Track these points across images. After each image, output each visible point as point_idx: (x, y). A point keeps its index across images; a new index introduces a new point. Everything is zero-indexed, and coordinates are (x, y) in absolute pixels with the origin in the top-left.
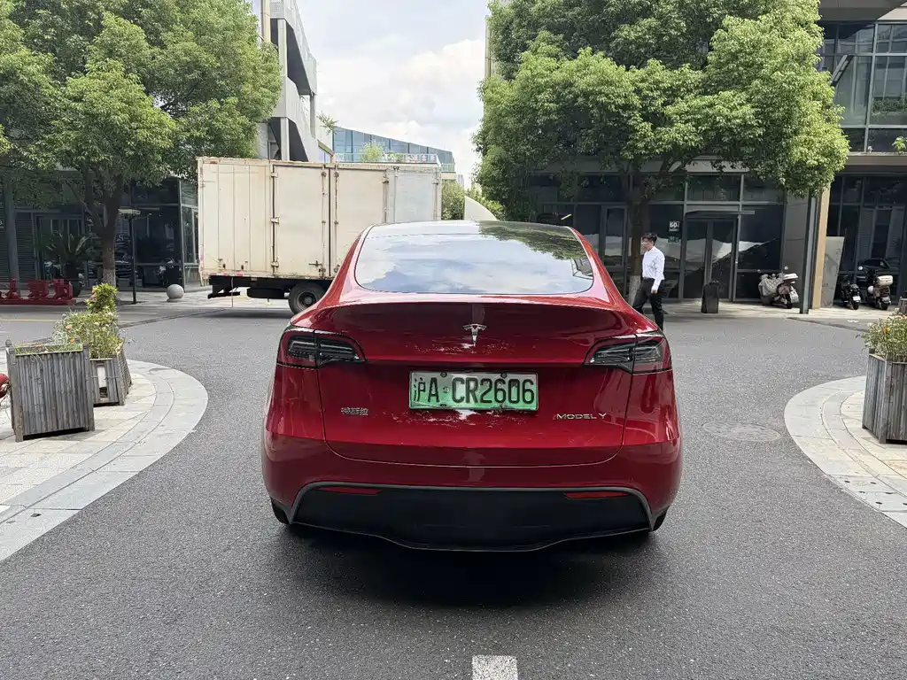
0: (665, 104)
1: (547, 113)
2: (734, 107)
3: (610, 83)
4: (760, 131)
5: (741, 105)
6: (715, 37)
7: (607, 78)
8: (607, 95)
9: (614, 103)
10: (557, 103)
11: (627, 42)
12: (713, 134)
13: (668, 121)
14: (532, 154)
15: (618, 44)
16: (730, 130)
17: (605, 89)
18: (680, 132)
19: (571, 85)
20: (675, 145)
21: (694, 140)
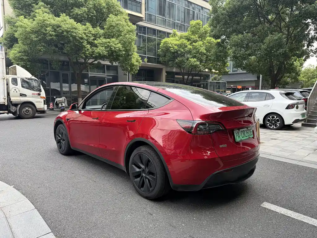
0: (94, 40)
1: (51, 35)
2: (116, 44)
3: (76, 29)
4: (124, 53)
5: (118, 43)
6: (108, 20)
7: (74, 27)
8: (75, 33)
9: (78, 36)
10: (55, 32)
11: (77, 14)
12: (110, 52)
13: (96, 46)
14: (44, 50)
15: (74, 14)
16: (115, 51)
17: (74, 30)
18: (101, 50)
19: (60, 27)
20: (100, 54)
21: (106, 53)
